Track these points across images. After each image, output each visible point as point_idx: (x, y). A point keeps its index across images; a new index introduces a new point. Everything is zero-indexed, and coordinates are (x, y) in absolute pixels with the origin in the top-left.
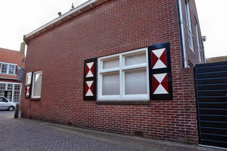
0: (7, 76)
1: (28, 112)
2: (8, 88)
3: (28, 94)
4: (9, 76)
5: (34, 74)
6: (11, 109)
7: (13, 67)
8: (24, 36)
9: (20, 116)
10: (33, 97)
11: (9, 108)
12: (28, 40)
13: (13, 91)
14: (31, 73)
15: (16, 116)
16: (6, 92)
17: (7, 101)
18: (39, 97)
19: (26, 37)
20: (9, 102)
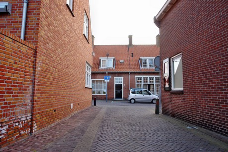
0: (148, 70)
1: (170, 107)
2: (151, 82)
3: (167, 86)
4: (150, 70)
5: (171, 60)
6: (154, 101)
7: (152, 61)
8: (155, 18)
9: (161, 112)
10: (173, 89)
11: (152, 101)
12: (159, 21)
13: (155, 84)
14: (167, 60)
15: (157, 112)
16: (149, 85)
17: (150, 94)
18: (182, 89)
19: (156, 18)
20: (152, 95)
